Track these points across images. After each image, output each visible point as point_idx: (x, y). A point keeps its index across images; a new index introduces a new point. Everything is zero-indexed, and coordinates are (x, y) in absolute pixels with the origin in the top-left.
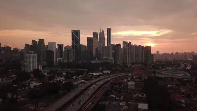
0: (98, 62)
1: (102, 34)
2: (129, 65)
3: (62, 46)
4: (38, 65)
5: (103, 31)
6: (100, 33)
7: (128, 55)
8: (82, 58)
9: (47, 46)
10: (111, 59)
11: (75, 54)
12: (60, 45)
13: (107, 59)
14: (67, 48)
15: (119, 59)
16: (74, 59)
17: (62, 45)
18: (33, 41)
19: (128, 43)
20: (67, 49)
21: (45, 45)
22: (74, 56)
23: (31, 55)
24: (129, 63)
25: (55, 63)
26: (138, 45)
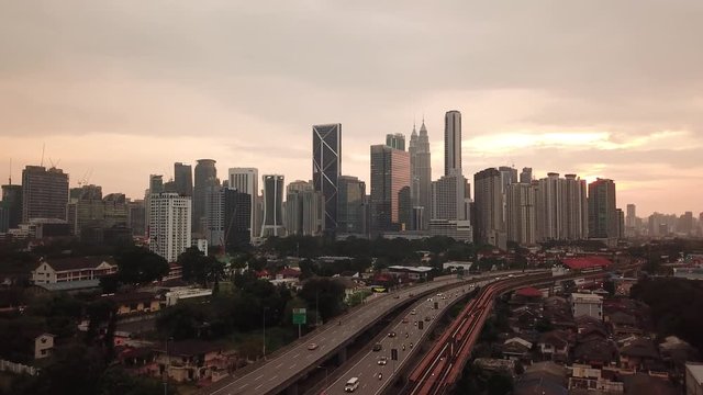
0: (410, 238)
1: (421, 141)
2: (533, 250)
3: (280, 181)
4: (195, 239)
5: (424, 131)
6: (413, 137)
7: (528, 211)
8: (351, 226)
9: (226, 183)
10: (463, 224)
11: (324, 212)
12: (273, 177)
13: (446, 226)
14: (296, 188)
15: (493, 226)
16: (320, 227)
17: (279, 177)
18: (178, 166)
19: (520, 172)
20: (297, 192)
21: (218, 181)
22: (320, 217)
23: (171, 202)
24: (532, 241)
25: (253, 239)
26: (562, 176)
